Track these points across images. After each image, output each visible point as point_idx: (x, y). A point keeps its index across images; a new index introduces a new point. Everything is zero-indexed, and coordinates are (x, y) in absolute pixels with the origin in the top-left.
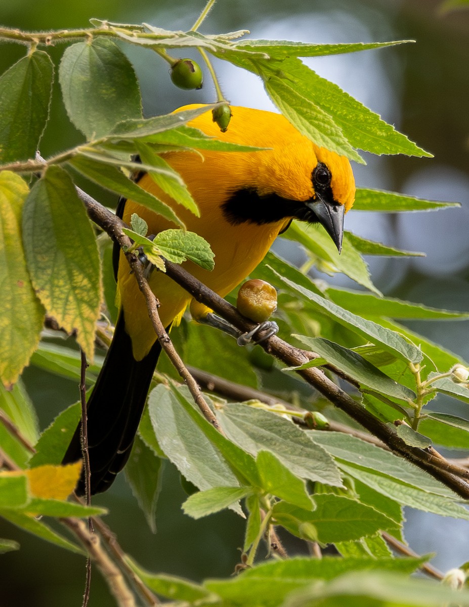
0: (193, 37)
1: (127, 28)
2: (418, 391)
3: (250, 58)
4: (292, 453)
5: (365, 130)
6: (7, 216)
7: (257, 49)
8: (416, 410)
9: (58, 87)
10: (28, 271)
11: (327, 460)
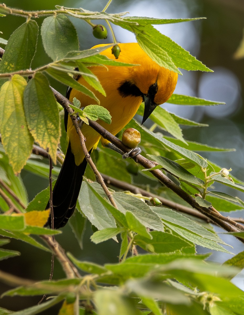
0: (103, 15)
1: (72, 10)
2: (205, 181)
3: (129, 24)
4: (143, 216)
5: (182, 59)
6: (17, 96)
7: (133, 20)
8: (204, 190)
9: (40, 37)
10: (26, 121)
11: (158, 220)
